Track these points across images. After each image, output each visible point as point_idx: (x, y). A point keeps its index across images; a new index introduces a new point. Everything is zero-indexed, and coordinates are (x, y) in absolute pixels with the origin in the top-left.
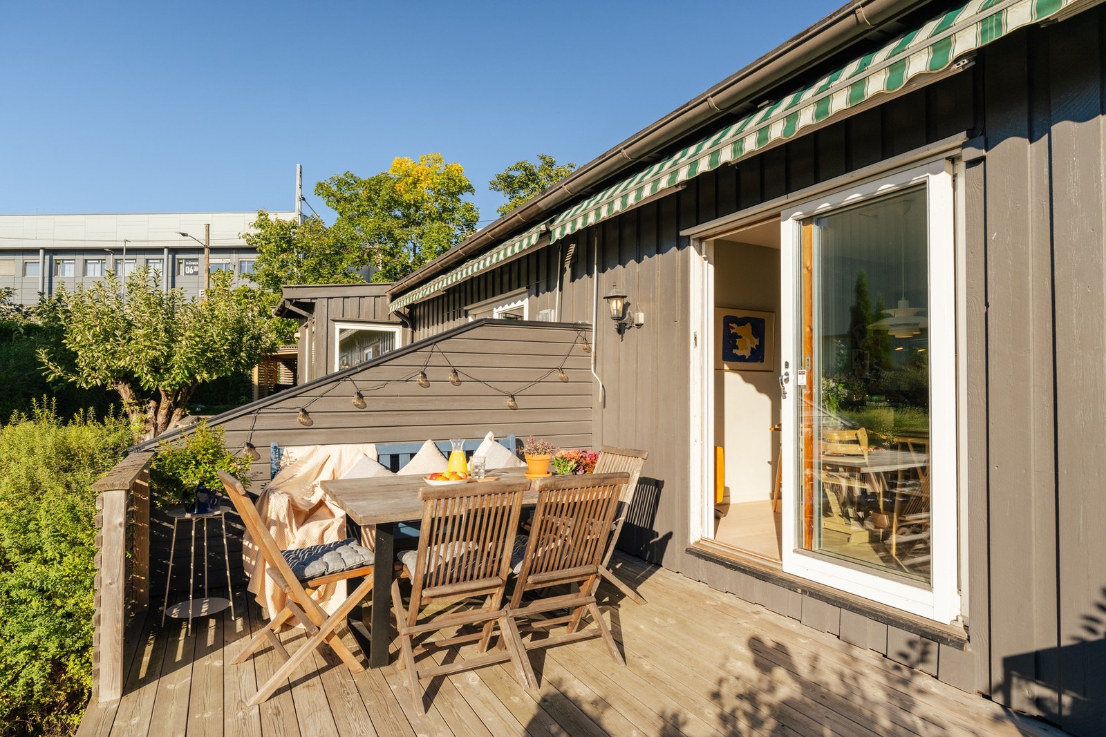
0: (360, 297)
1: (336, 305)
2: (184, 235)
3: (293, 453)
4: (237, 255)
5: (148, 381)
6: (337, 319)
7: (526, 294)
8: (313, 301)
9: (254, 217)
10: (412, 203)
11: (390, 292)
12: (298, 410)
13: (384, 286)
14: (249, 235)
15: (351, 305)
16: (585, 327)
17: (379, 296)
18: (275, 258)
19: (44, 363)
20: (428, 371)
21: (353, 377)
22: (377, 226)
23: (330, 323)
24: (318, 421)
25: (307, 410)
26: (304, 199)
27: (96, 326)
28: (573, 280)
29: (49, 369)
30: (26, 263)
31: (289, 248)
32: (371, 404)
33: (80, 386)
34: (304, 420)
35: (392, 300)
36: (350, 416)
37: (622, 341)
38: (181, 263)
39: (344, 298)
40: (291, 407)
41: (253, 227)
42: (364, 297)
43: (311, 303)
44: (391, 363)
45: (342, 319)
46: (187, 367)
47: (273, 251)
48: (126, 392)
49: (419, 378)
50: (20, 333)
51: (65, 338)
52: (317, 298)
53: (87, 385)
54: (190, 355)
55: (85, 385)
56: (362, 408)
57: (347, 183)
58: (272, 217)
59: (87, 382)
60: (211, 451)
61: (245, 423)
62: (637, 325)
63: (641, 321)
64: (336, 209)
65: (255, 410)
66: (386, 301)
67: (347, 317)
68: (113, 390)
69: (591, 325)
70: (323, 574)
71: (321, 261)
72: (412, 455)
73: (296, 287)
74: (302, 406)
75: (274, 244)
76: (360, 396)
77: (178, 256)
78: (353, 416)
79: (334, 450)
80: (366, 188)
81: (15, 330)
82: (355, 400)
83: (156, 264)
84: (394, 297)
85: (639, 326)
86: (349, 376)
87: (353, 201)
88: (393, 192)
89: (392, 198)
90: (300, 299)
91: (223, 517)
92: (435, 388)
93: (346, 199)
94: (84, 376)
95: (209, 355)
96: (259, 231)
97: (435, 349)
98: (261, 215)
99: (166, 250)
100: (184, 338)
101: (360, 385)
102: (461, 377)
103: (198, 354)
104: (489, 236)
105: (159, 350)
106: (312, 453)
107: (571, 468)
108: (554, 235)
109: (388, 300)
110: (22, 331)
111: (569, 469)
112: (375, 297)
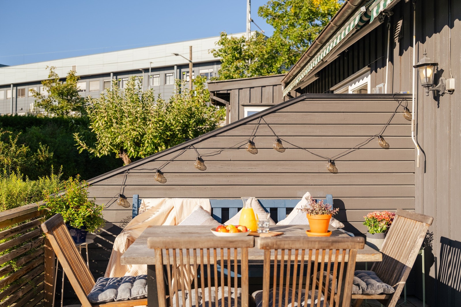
0: (262, 87)
1: (245, 93)
2: (177, 55)
3: (148, 203)
4: (217, 66)
5: (131, 152)
6: (245, 104)
7: (369, 72)
8: (229, 92)
9: (218, 39)
10: (326, 12)
11: (284, 81)
12: (155, 171)
13: (280, 77)
14: (215, 50)
15: (256, 92)
16: (406, 97)
17: (276, 85)
18: (231, 64)
19: (77, 141)
20: (256, 140)
21: (195, 146)
22: (300, 33)
23: (241, 107)
24: (170, 179)
25: (162, 171)
26: (252, 21)
27: (105, 117)
28: (401, 54)
29: (80, 145)
30: (105, 82)
31: (240, 57)
32: (210, 167)
33: (97, 156)
34: (159, 179)
35: (286, 87)
36: (193, 176)
37: (438, 107)
38: (184, 74)
39: (251, 88)
40: (150, 168)
41: (218, 45)
42: (265, 86)
43: (227, 93)
44: (225, 134)
45: (249, 104)
46: (153, 142)
47: (230, 60)
48: (126, 159)
49: (248, 146)
50: (73, 123)
51: (91, 125)
52: (231, 90)
53: (100, 155)
54: (155, 134)
55: (98, 155)
56: (203, 171)
57: (279, 4)
58: (229, 37)
59: (100, 153)
60: (76, 199)
61: (119, 180)
62: (449, 91)
63: (452, 86)
64: (272, 25)
65: (126, 171)
66: (281, 88)
67: (253, 103)
68: (119, 158)
69: (412, 95)
70: (113, 301)
71: (262, 64)
72: (239, 209)
73: (216, 83)
74: (158, 167)
75: (230, 55)
76: (200, 160)
77: (183, 70)
78: (196, 176)
79: (177, 202)
80: (292, 6)
81: (71, 122)
82: (196, 163)
83: (171, 77)
84: (287, 84)
85: (451, 91)
86: (192, 145)
87: (284, 17)
88: (312, 6)
89: (311, 11)
90: (219, 91)
91: (87, 247)
92: (262, 154)
93: (279, 16)
94: (98, 149)
95: (168, 133)
96: (221, 47)
97: (262, 122)
98: (223, 35)
99: (175, 67)
100: (151, 122)
101: (201, 152)
102: (284, 145)
103: (160, 133)
104: (333, 25)
105: (137, 131)
106: (161, 204)
107: (381, 229)
108: (373, 15)
109: (283, 87)
110: (74, 121)
111: (379, 229)
112: (274, 86)
